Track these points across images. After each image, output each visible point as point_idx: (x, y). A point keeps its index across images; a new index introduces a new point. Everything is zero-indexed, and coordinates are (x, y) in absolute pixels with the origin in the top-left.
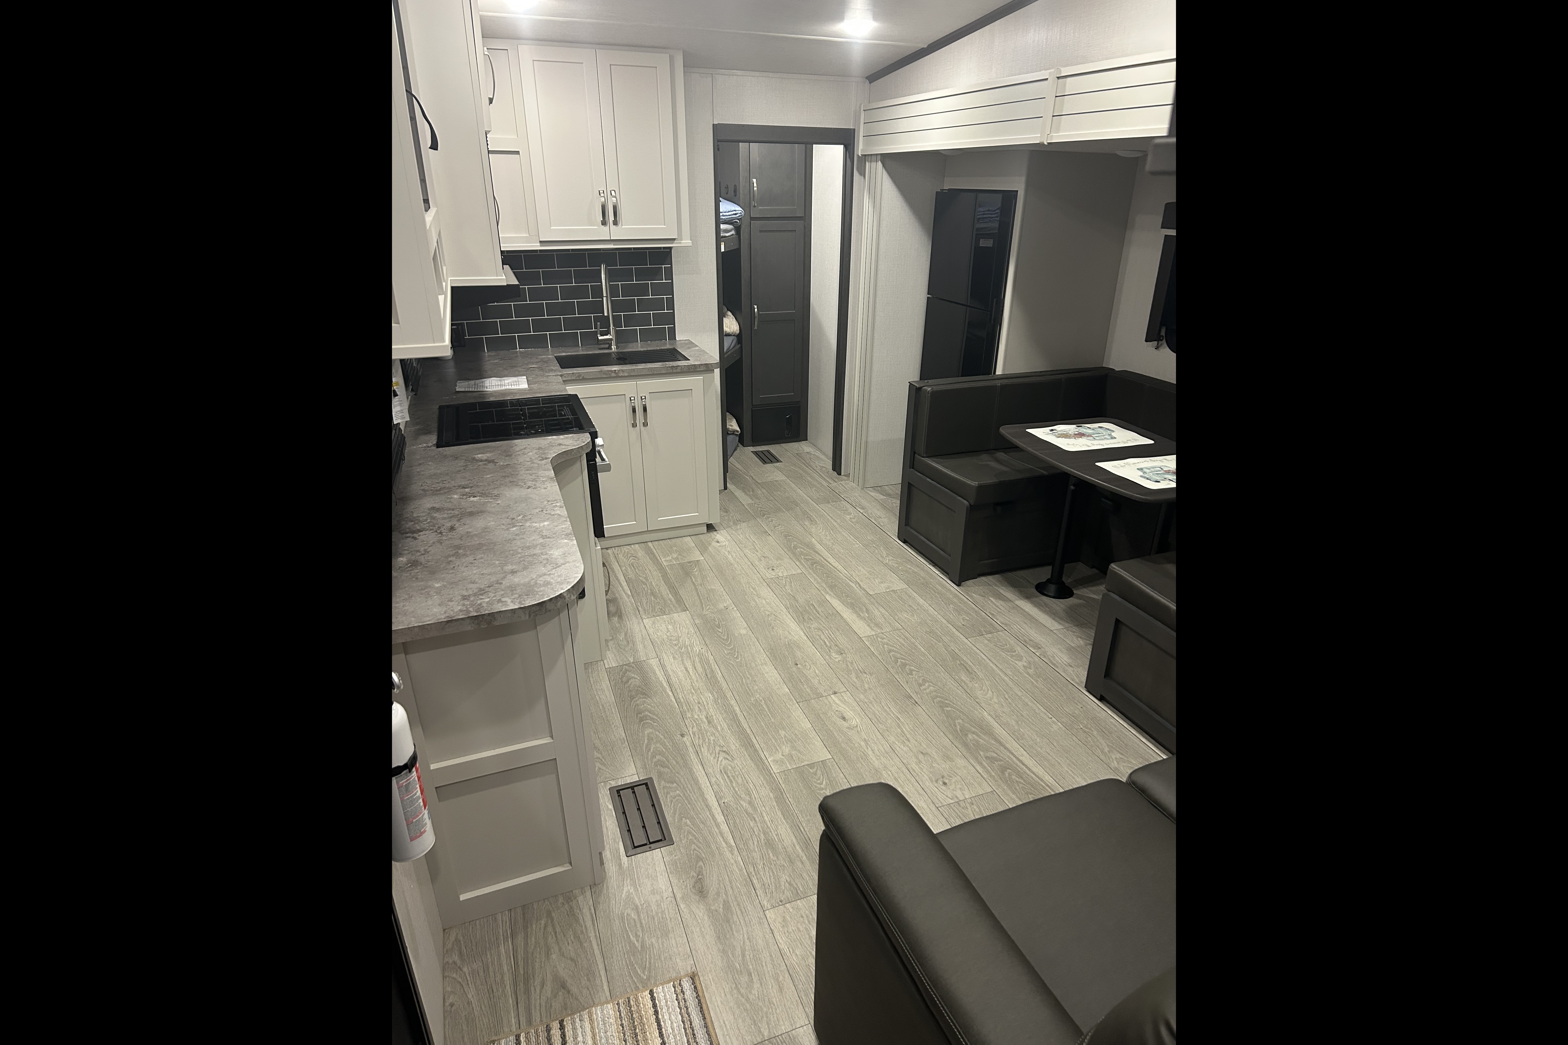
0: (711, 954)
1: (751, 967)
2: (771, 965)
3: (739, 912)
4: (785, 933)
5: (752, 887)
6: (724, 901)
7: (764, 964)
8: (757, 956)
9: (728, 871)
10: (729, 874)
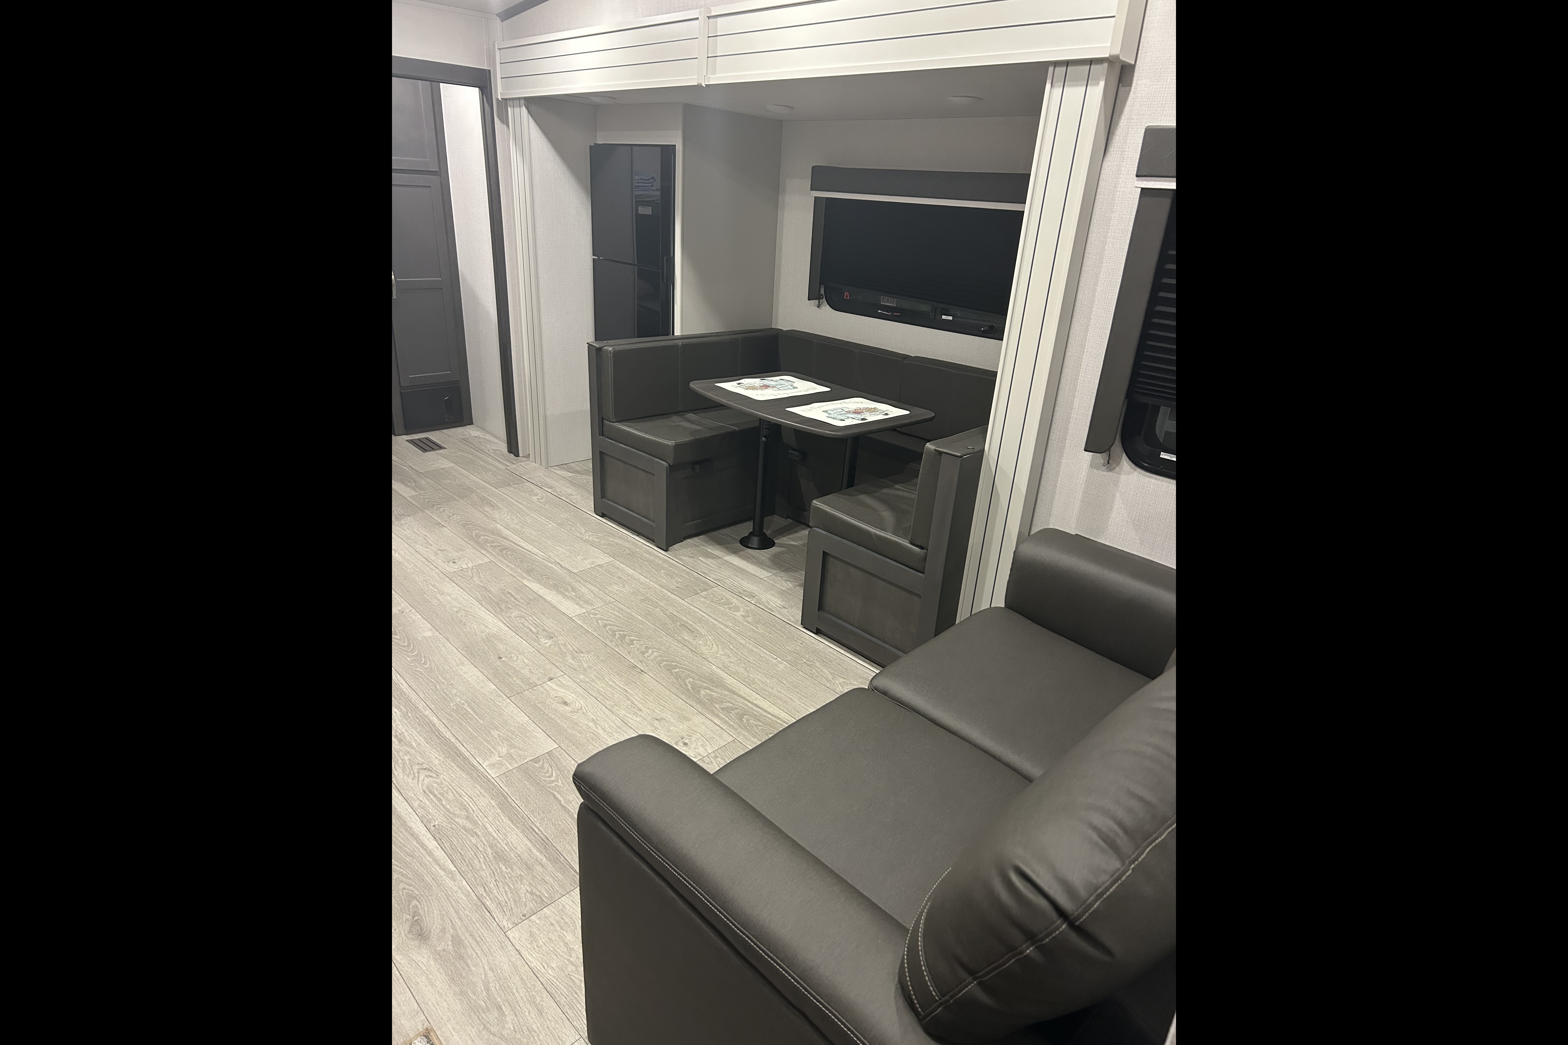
0: (445, 1001)
1: (499, 1000)
2: (524, 990)
3: (474, 944)
4: (534, 949)
5: (485, 910)
6: (452, 936)
7: (515, 990)
8: (505, 985)
9: (452, 900)
10: (454, 904)
